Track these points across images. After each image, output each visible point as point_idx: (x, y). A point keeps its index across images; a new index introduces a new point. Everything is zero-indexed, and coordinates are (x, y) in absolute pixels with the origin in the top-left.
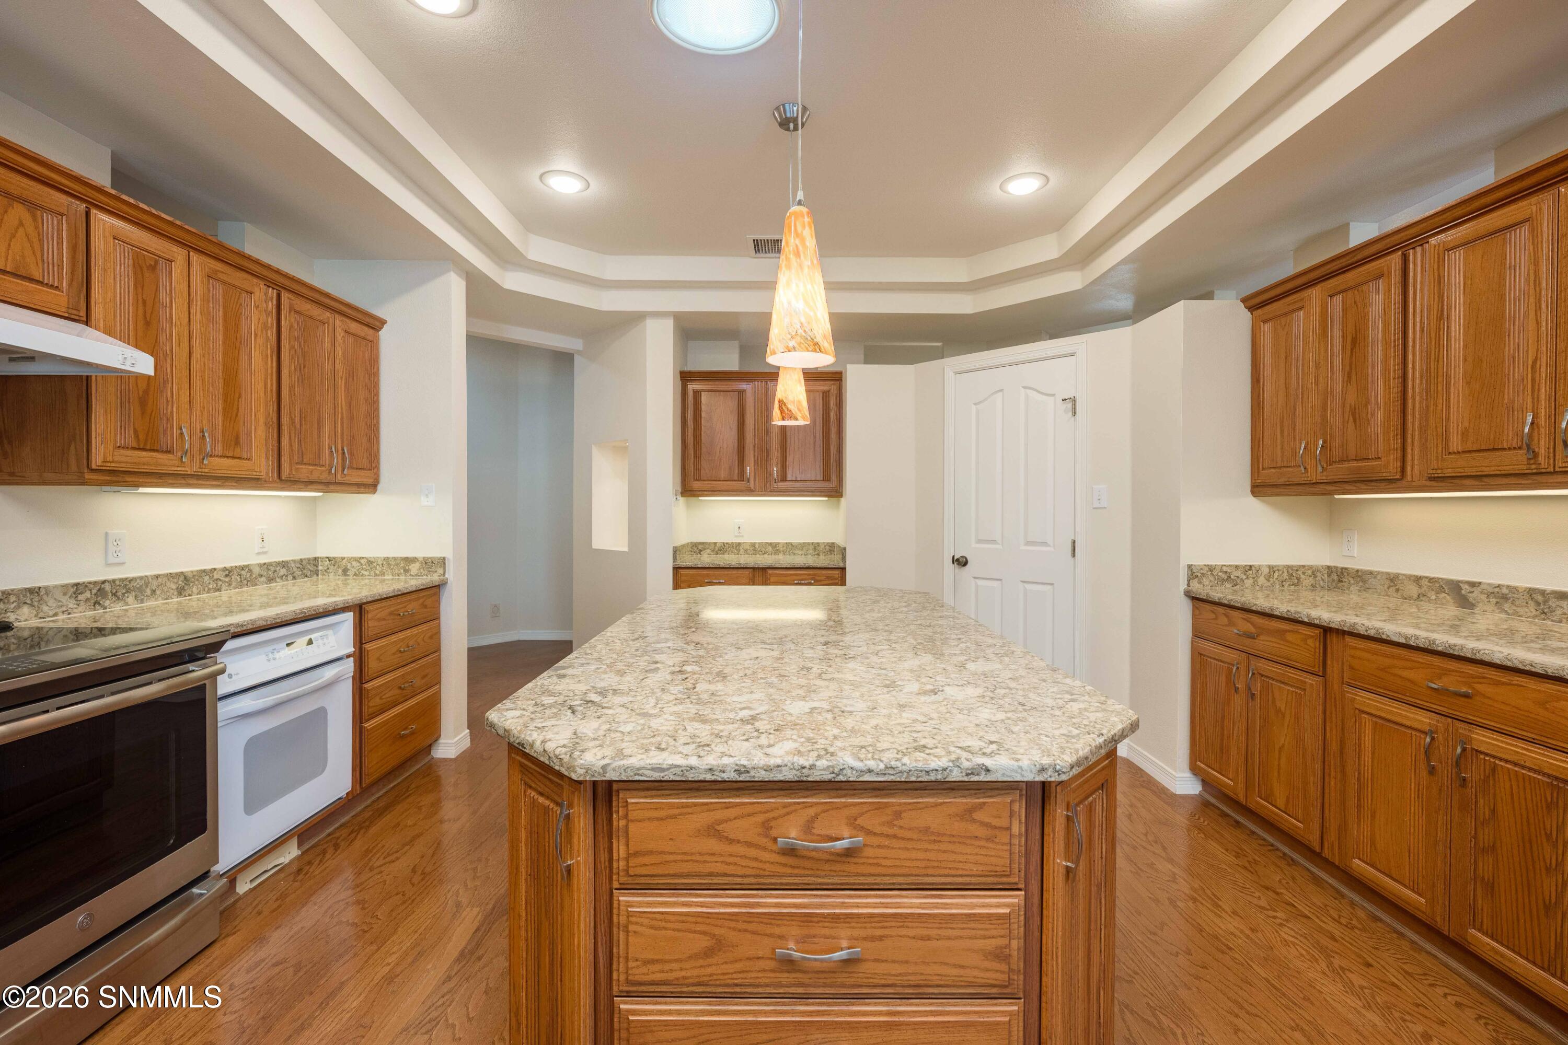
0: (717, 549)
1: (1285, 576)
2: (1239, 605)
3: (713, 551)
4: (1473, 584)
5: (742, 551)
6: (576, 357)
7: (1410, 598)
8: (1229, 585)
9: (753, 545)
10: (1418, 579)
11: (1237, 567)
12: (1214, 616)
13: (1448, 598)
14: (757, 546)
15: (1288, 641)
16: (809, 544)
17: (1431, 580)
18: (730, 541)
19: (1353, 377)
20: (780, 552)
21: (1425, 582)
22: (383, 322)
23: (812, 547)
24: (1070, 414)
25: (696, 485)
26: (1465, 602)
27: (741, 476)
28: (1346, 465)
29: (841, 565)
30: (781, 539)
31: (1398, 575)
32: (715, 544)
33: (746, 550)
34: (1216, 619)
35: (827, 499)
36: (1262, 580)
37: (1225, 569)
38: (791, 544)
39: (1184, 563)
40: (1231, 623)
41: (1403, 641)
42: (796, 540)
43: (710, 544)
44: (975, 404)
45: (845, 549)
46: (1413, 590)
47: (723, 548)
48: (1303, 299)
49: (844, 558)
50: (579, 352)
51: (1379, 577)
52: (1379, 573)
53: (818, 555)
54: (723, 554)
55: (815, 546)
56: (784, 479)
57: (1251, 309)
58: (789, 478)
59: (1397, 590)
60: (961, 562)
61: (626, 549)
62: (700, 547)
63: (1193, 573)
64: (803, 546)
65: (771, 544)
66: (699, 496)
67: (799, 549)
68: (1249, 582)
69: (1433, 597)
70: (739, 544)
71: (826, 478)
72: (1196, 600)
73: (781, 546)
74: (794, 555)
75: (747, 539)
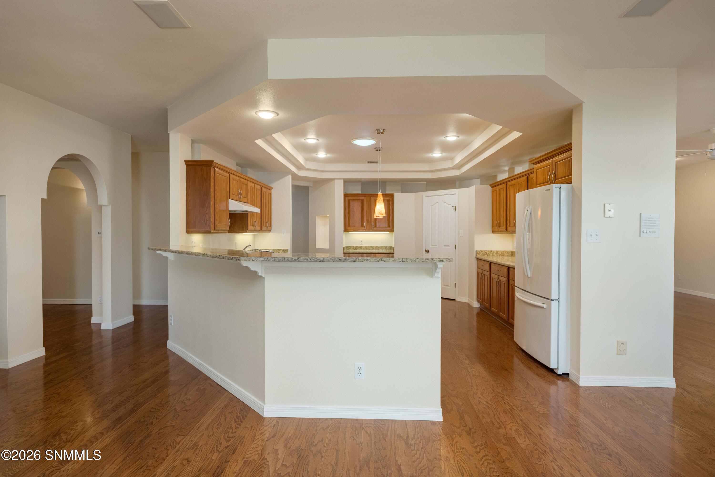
1: (501, 253)
3: (353, 249)
5: (362, 249)
8: (486, 255)
9: (366, 247)
11: (488, 251)
16: (383, 247)
18: (358, 246)
20: (374, 249)
22: (273, 188)
23: (384, 248)
24: (454, 210)
25: (349, 228)
27: (363, 226)
28: (501, 227)
30: (374, 245)
32: (354, 247)
33: (363, 249)
35: (389, 232)
36: (494, 254)
37: (485, 251)
38: (378, 247)
39: (475, 250)
42: (379, 245)
43: (352, 247)
44: (431, 206)
45: (394, 248)
47: (357, 248)
49: (394, 251)
50: (311, 186)
53: (386, 250)
54: (356, 250)
55: (386, 248)
56: (376, 226)
57: (492, 187)
58: (377, 226)
60: (427, 251)
61: (328, 248)
62: (349, 248)
63: (477, 253)
64: (382, 247)
65: (371, 247)
66: (349, 232)
67: (380, 248)
68: (491, 255)
70: (361, 247)
71: (389, 226)
72: (478, 259)
73: (374, 247)
74: (379, 250)
75: (364, 245)
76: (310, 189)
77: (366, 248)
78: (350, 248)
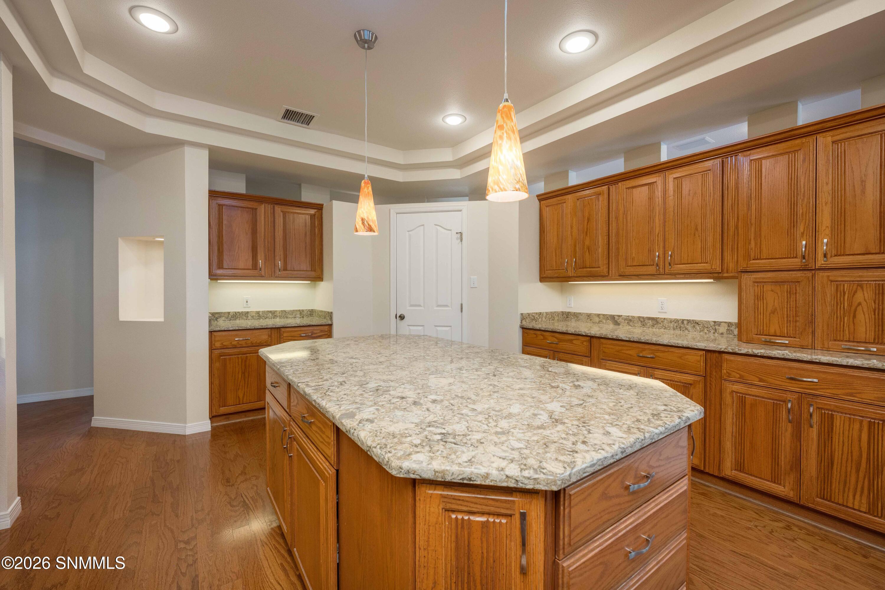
0: (230, 316)
1: (550, 316)
2: (550, 330)
3: (227, 318)
4: (619, 316)
5: (250, 317)
6: (95, 164)
7: (596, 323)
8: (534, 322)
9: (258, 313)
10: (598, 315)
11: (536, 313)
12: (535, 336)
13: (610, 322)
14: (261, 313)
15: (574, 344)
16: (297, 311)
17: (604, 315)
18: (240, 311)
19: (588, 233)
20: (277, 317)
21: (601, 316)
23: (299, 313)
24: (459, 240)
25: (222, 273)
26: (617, 323)
27: (255, 266)
28: (585, 270)
29: (330, 322)
30: (278, 308)
31: (591, 314)
32: (229, 313)
33: (252, 317)
34: (537, 337)
35: (310, 282)
36: (544, 319)
37: (533, 314)
38: (285, 311)
39: (519, 313)
40: (545, 338)
41: (628, 339)
42: (288, 309)
43: (225, 313)
44: (408, 231)
45: (332, 313)
46: (597, 319)
47: (236, 316)
48: (565, 199)
49: (331, 319)
50: (100, 161)
51: (583, 315)
52: (583, 313)
53: (303, 317)
54: (235, 320)
55: (301, 312)
56: (285, 269)
57: (540, 200)
58: (289, 268)
59: (591, 320)
60: (402, 317)
61: (162, 319)
62: (216, 316)
63: (523, 317)
64: (293, 311)
65: (271, 312)
66: (217, 279)
67: (290, 315)
68: (540, 320)
69: (605, 322)
70: (248, 312)
71: (313, 269)
72: (523, 328)
73: (278, 313)
74: (287, 318)
75: (253, 308)
76: (97, 168)
77: (259, 316)
78: (220, 317)
